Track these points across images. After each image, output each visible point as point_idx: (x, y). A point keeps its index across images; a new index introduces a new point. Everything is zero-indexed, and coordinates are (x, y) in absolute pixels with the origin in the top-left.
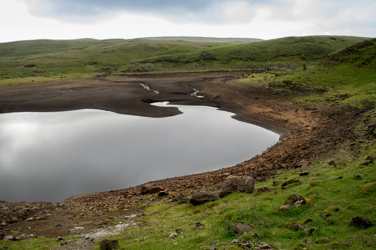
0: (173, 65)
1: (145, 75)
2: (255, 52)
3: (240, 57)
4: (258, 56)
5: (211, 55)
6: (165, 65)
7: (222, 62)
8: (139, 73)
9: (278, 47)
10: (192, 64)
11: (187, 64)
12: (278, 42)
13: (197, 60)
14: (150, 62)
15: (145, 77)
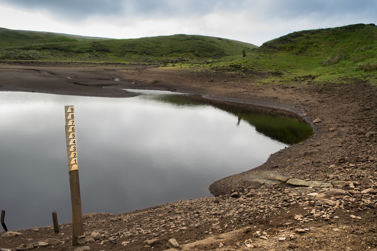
0: (64, 54)
1: (32, 62)
2: (150, 46)
3: (135, 50)
4: (153, 50)
5: (103, 46)
6: (54, 53)
7: (116, 54)
8: (23, 61)
9: (172, 43)
10: (84, 54)
11: (79, 55)
12: (170, 38)
13: (90, 51)
14: (34, 49)
15: (33, 65)
